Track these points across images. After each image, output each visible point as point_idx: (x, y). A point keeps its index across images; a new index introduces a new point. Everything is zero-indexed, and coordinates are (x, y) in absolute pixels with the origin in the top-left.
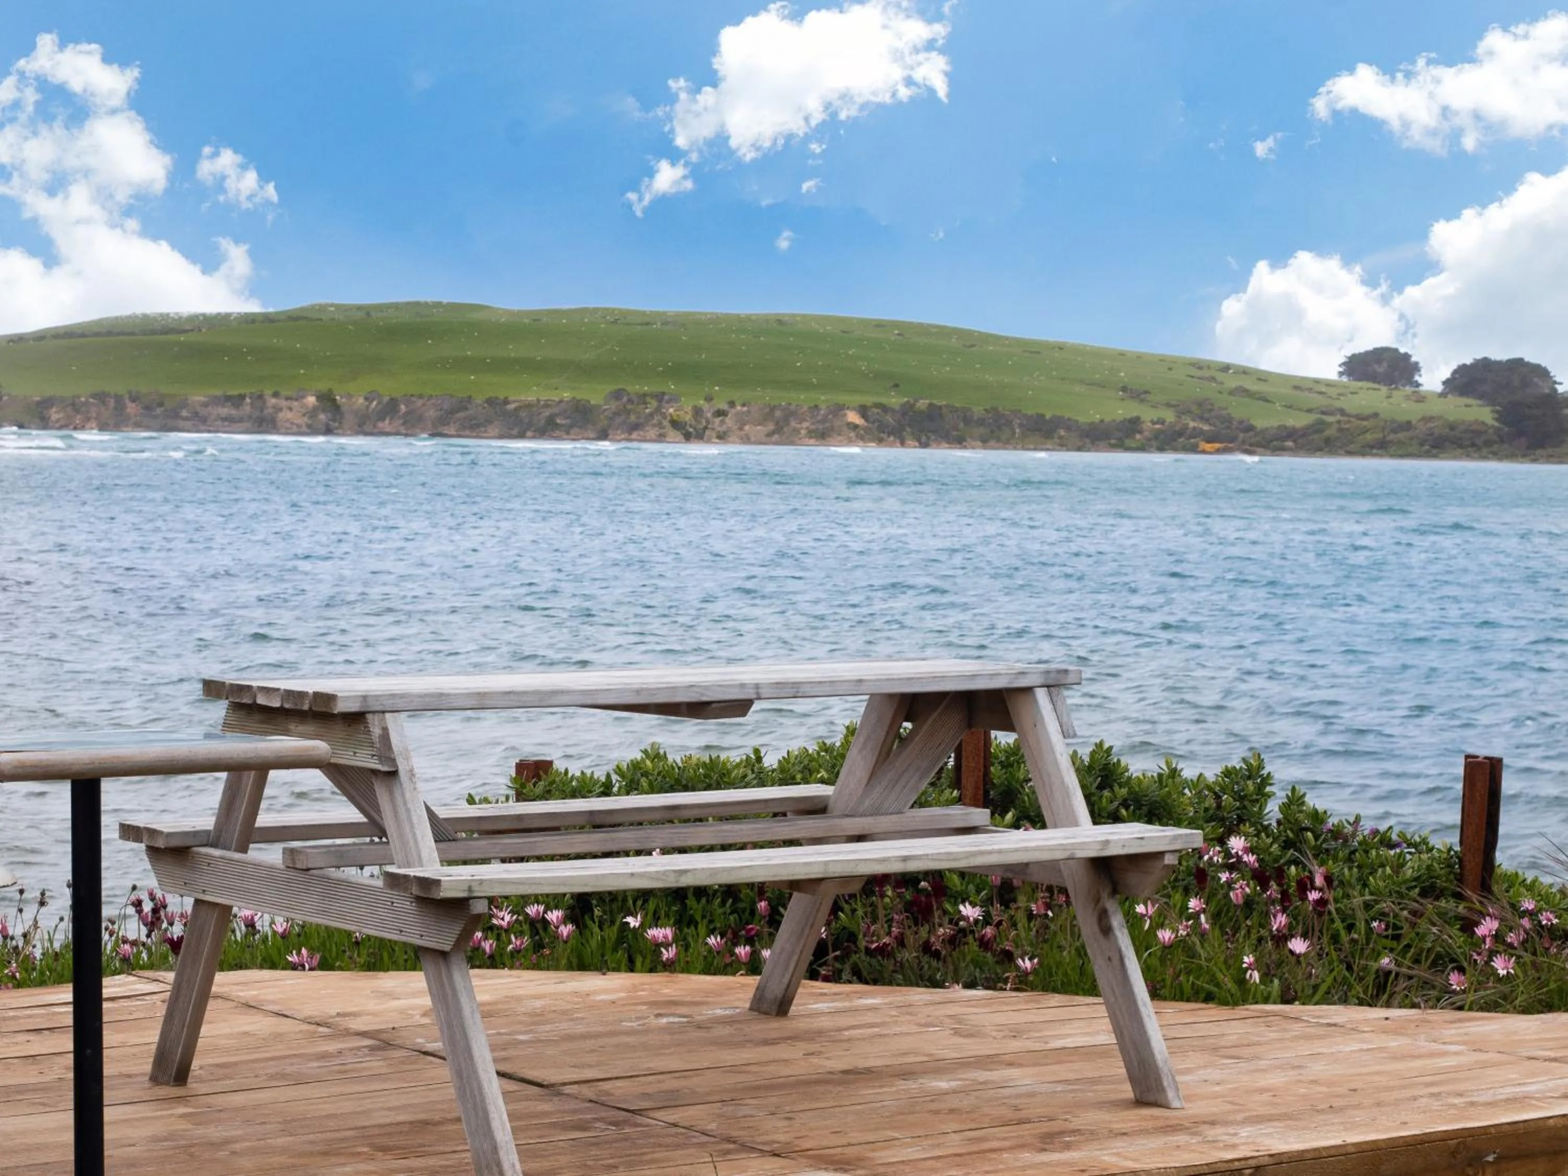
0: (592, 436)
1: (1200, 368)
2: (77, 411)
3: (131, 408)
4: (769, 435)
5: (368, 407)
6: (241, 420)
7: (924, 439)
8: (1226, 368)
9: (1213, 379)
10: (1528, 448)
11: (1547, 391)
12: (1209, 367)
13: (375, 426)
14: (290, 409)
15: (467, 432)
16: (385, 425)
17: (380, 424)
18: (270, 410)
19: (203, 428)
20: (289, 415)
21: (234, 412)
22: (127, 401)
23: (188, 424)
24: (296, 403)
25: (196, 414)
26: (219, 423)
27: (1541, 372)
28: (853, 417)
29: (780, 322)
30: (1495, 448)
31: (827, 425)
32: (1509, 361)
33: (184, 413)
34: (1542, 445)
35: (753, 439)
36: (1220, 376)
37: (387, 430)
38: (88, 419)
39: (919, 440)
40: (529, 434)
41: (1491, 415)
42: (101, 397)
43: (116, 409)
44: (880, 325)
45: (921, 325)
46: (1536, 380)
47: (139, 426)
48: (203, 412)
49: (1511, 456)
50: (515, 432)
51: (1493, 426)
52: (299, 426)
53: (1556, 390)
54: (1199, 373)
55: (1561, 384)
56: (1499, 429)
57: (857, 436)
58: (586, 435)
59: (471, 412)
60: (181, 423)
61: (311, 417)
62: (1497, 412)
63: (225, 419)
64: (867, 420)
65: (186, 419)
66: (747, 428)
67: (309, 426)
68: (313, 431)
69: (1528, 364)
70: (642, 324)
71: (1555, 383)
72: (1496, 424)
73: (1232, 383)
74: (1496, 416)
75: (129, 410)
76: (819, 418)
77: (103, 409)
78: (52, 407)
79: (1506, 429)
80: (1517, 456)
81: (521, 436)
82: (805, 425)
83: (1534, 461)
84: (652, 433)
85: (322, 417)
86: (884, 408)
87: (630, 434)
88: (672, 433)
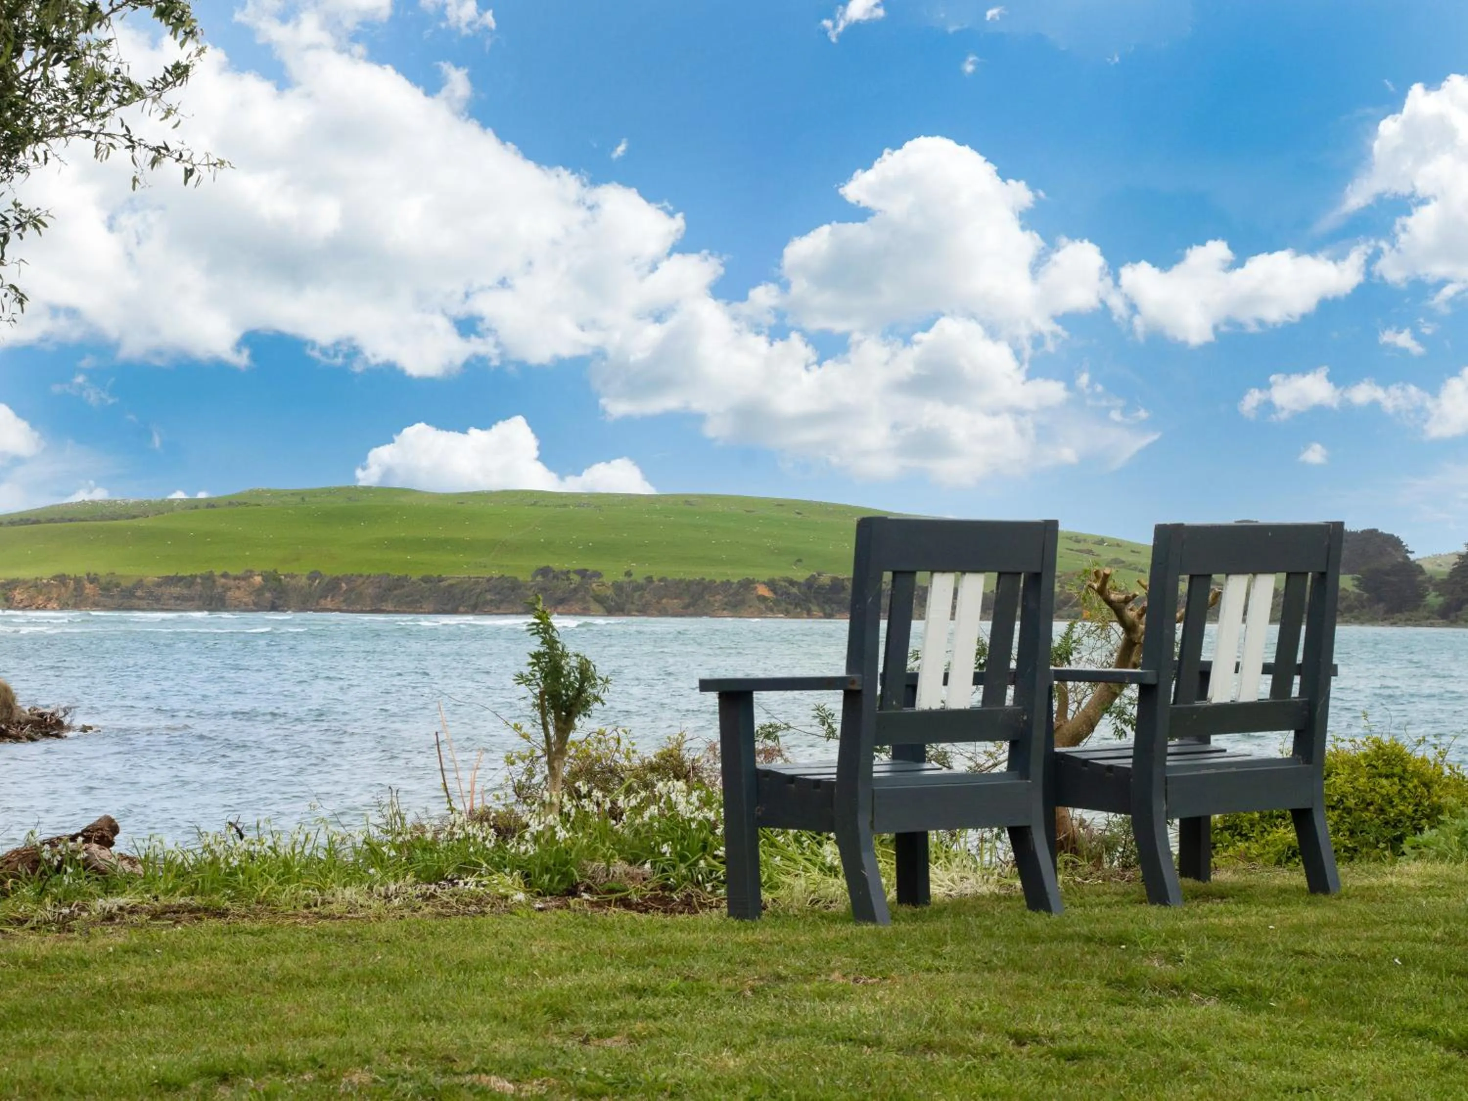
0: (520, 610)
1: (1078, 541)
2: (40, 593)
3: (89, 589)
4: (686, 607)
5: (310, 586)
6: (192, 599)
7: (828, 610)
8: (1101, 542)
9: (1090, 552)
10: (1386, 612)
11: (1400, 560)
12: (1085, 540)
13: (318, 604)
14: (238, 588)
15: (404, 608)
16: (328, 602)
17: (322, 602)
18: (220, 590)
19: (155, 606)
20: (238, 593)
21: (185, 592)
22: (86, 582)
23: (143, 603)
24: (243, 583)
25: (151, 594)
26: (172, 601)
27: (1394, 543)
28: (763, 591)
29: (687, 503)
30: (1356, 613)
31: (739, 598)
32: (1362, 532)
33: (139, 593)
34: (1399, 611)
35: (670, 612)
36: (1096, 549)
37: (330, 606)
38: (49, 600)
39: (823, 610)
40: (461, 609)
41: (1351, 583)
42: (62, 579)
43: (75, 589)
44: (780, 504)
45: (820, 504)
46: (1389, 549)
47: (96, 605)
48: (158, 591)
49: (1373, 620)
50: (448, 608)
51: (1353, 592)
52: (246, 604)
53: (1408, 558)
54: (1077, 546)
55: (1412, 552)
56: (1359, 595)
57: (767, 607)
58: (515, 610)
59: (407, 589)
60: (136, 602)
61: (258, 595)
62: (1358, 579)
63: (177, 598)
64: (775, 593)
65: (140, 598)
66: (664, 601)
67: (255, 604)
68: (258, 607)
69: (1382, 535)
70: (560, 506)
71: (1407, 551)
72: (1357, 591)
73: (1108, 554)
74: (1356, 583)
75: (87, 591)
76: (731, 591)
77: (63, 590)
78: (15, 589)
79: (1366, 595)
80: (1377, 619)
81: (454, 611)
82: (719, 597)
83: (1394, 624)
84: (577, 608)
85: (268, 595)
86: (792, 583)
87: (556, 608)
88: (594, 606)
